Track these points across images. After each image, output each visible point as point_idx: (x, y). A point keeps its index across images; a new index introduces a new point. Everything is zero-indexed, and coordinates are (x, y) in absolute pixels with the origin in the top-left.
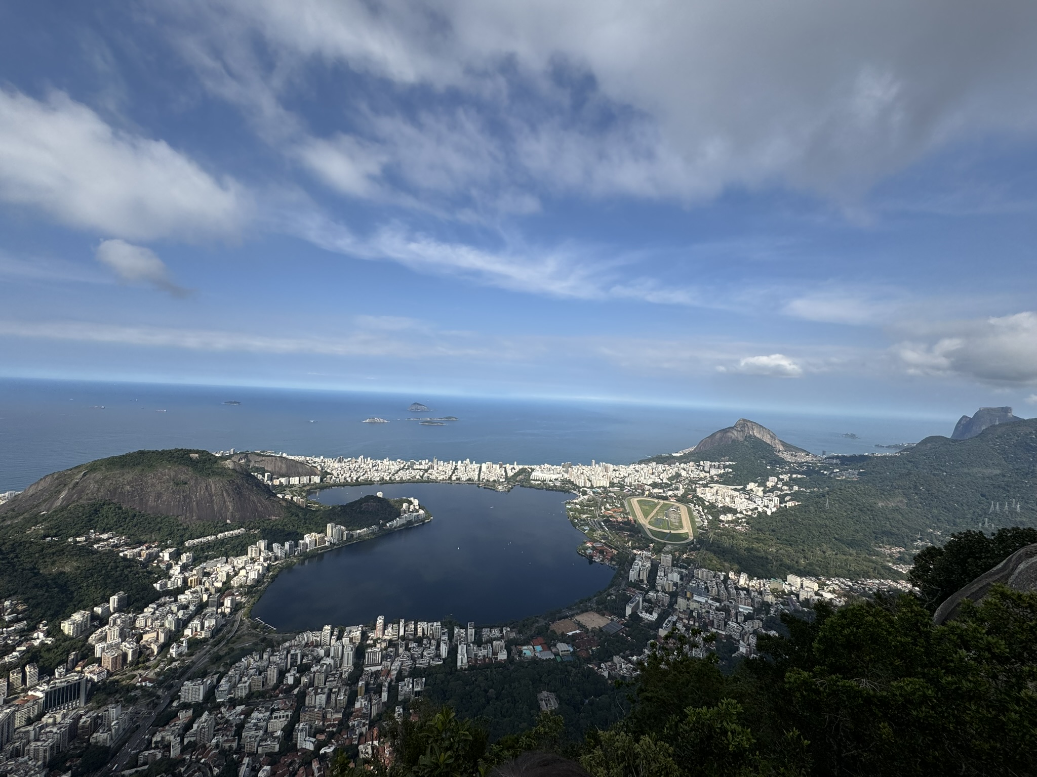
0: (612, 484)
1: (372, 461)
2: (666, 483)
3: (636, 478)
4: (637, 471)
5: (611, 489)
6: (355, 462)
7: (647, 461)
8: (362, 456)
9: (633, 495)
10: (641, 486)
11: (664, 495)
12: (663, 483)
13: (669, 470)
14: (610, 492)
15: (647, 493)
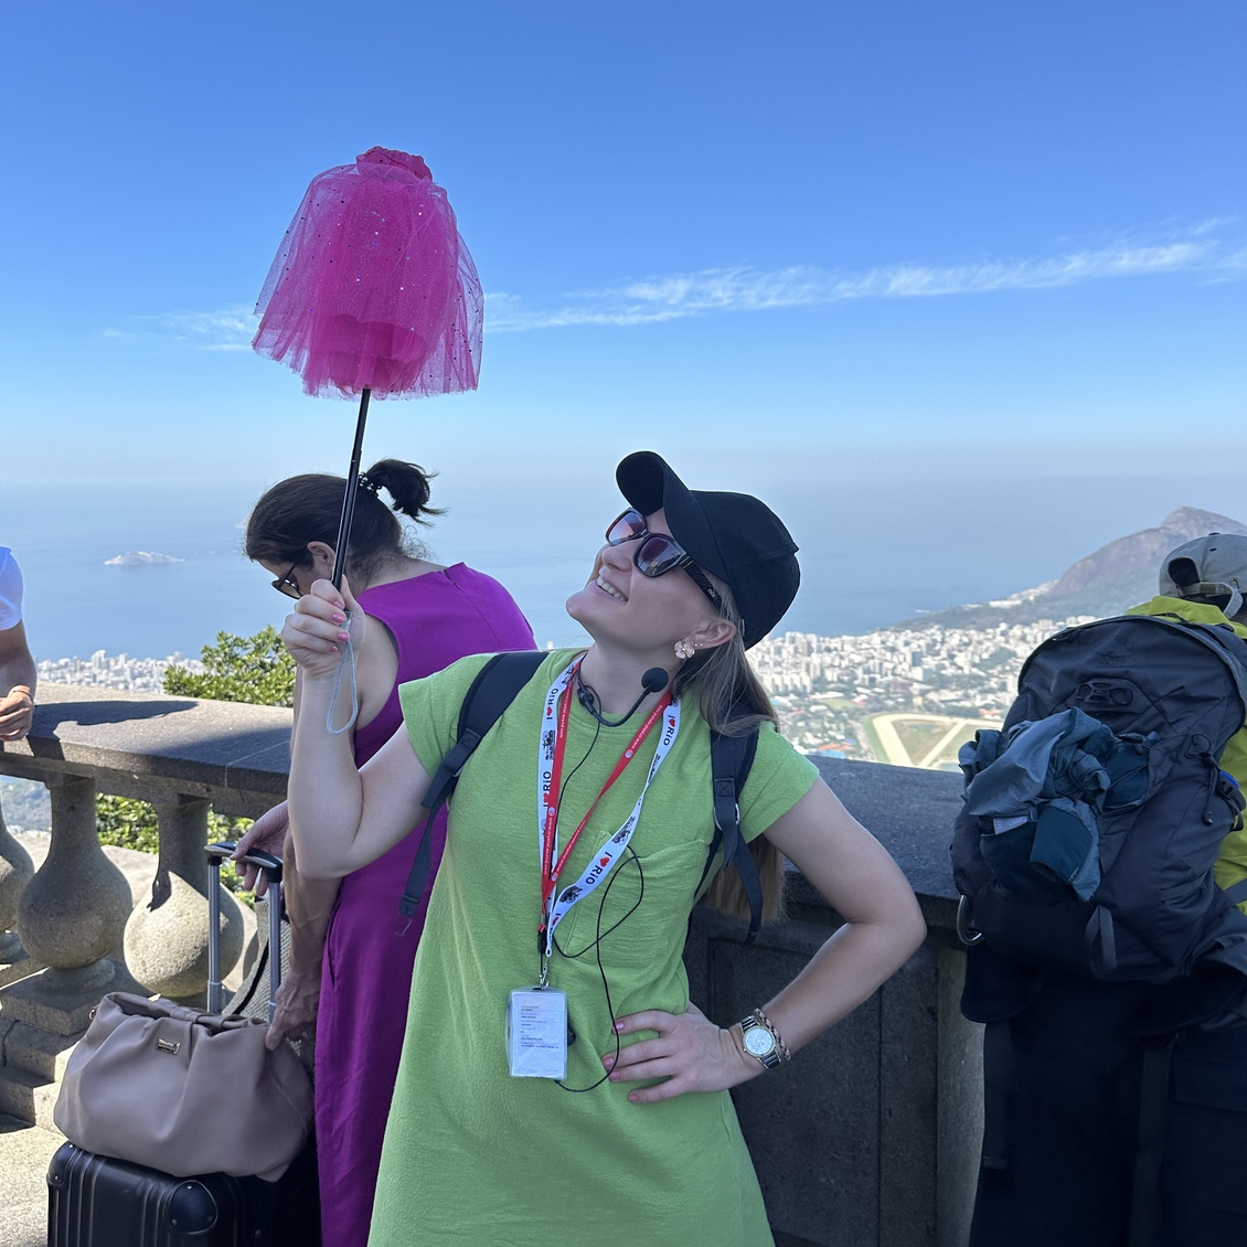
0: (820, 684)
1: (131, 662)
2: (973, 677)
3: (890, 666)
4: (893, 650)
5: (818, 696)
6: (82, 668)
7: (920, 624)
8: (103, 652)
9: (878, 706)
10: (904, 686)
11: (967, 704)
12: (964, 676)
13: (980, 643)
14: (816, 703)
15: (918, 701)
